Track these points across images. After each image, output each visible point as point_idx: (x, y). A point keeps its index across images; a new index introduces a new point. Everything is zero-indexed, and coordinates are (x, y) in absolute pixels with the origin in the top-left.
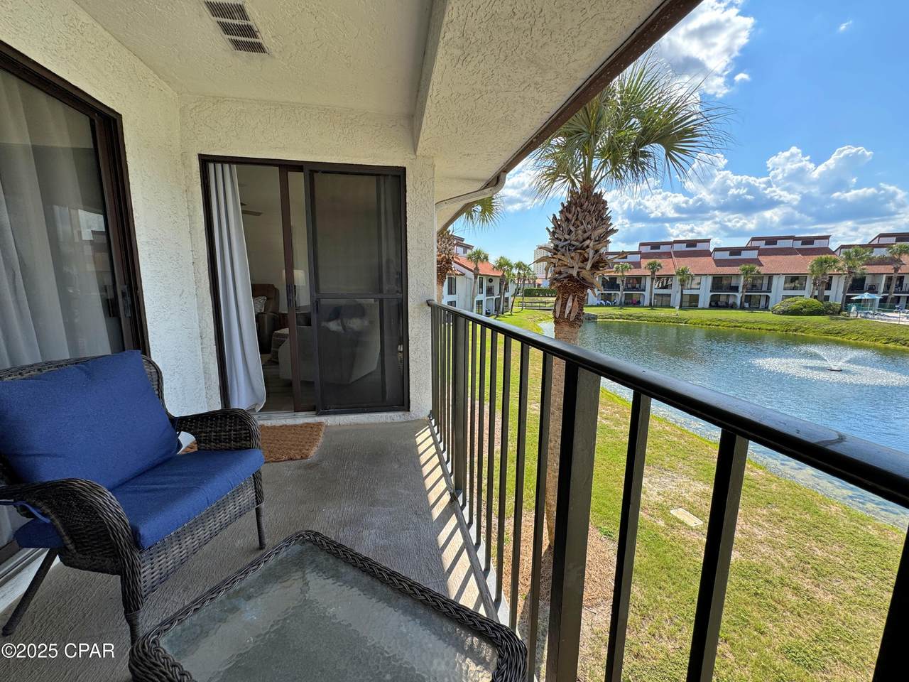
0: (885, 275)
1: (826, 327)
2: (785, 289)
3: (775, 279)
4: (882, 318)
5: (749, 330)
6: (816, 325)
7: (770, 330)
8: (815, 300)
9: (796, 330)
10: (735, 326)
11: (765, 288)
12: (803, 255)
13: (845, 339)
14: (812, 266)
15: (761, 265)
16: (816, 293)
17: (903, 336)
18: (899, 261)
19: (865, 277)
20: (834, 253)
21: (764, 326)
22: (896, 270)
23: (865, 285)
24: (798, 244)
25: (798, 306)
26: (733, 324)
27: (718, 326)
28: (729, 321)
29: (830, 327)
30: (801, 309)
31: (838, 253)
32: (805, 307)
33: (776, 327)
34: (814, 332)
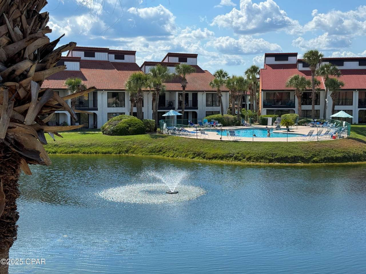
0: (177, 93)
1: (150, 146)
2: (109, 105)
3: (99, 94)
4: (185, 133)
5: (86, 155)
6: (142, 144)
7: (105, 153)
8: (136, 118)
9: (127, 151)
10: (73, 152)
11: (91, 105)
12: (118, 70)
13: (165, 157)
14: (130, 83)
15: (85, 79)
16: (135, 110)
17: (202, 150)
18: (184, 80)
19: (165, 93)
20: (140, 69)
21: (99, 149)
22: (184, 87)
23: (166, 101)
24: (112, 58)
25: (125, 125)
26: (71, 150)
27: (55, 153)
28: (66, 146)
29: (152, 146)
30: (128, 128)
31: (143, 69)
32: (130, 126)
33: (110, 149)
34: (142, 152)
